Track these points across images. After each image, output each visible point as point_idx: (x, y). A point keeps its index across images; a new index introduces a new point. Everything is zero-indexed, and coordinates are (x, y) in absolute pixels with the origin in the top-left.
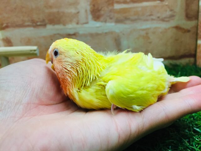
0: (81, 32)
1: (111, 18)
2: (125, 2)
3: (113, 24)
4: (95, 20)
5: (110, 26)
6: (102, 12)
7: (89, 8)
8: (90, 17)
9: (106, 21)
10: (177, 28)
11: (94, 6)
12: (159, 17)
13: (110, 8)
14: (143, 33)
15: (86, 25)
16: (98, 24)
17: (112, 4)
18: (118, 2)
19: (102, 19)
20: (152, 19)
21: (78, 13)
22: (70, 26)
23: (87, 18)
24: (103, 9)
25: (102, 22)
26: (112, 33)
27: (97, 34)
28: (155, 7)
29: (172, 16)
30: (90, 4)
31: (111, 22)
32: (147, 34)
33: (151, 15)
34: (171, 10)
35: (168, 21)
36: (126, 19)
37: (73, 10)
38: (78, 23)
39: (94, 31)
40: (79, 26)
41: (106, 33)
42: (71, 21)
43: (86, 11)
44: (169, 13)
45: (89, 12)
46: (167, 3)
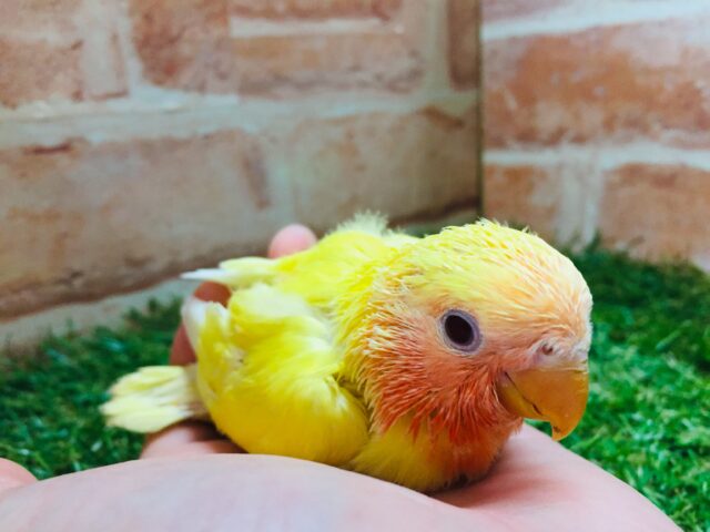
0: (96, 138)
1: (223, 76)
2: (270, 14)
3: (232, 100)
4: (159, 83)
5: (221, 108)
6: (185, 49)
7: (126, 26)
8: (134, 66)
9: (202, 88)
10: (433, 114)
11: (148, 18)
12: (379, 77)
13: (216, 32)
14: (337, 134)
15: (114, 105)
16: (171, 99)
17: (222, 16)
18: (245, 12)
19: (186, 76)
20: (363, 85)
21: (77, 45)
22: (40, 108)
23: (120, 73)
24: (187, 35)
25: (187, 89)
26: (228, 136)
27: (172, 145)
28: (367, 38)
29: (415, 75)
30: (131, 13)
31: (225, 92)
32: (350, 136)
33: (356, 68)
34: (414, 54)
35: (405, 91)
36: (280, 79)
37: (52, 37)
38: (77, 96)
39: (155, 131)
40: (81, 107)
41: (207, 137)
42: (44, 85)
43: (115, 38)
44: (405, 64)
45: (128, 47)
46: (399, 29)
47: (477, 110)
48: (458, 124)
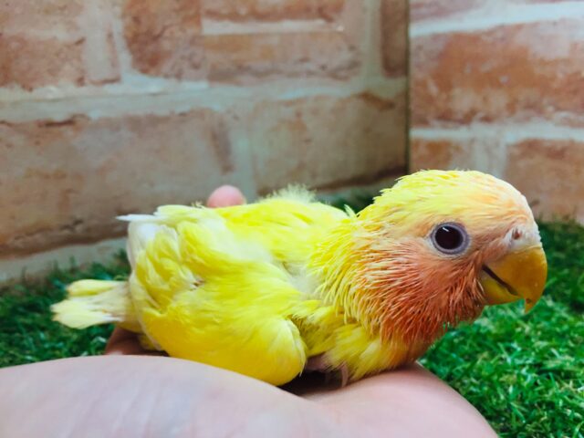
0: (95, 115)
1: (196, 67)
2: (234, 17)
3: (204, 85)
4: (144, 71)
5: (195, 92)
6: (166, 45)
7: (118, 27)
8: (125, 58)
9: (179, 76)
10: (367, 97)
11: (136, 20)
12: (323, 67)
13: (191, 31)
14: (288, 113)
15: (109, 89)
16: (154, 85)
17: (196, 19)
18: (214, 15)
19: (166, 67)
20: (310, 73)
21: (80, 42)
22: (52, 91)
23: (114, 64)
24: (167, 33)
25: (166, 76)
26: (200, 114)
27: (154, 121)
28: (314, 35)
29: (354, 65)
30: (123, 16)
31: (197, 79)
32: (299, 115)
33: (304, 60)
34: (352, 48)
35: (345, 79)
36: (241, 69)
37: (59, 33)
38: (80, 82)
39: (140, 110)
40: (83, 90)
41: (183, 114)
42: (54, 73)
43: (110, 36)
44: (345, 56)
45: (120, 43)
46: (340, 29)
47: (406, 95)
48: (389, 105)
